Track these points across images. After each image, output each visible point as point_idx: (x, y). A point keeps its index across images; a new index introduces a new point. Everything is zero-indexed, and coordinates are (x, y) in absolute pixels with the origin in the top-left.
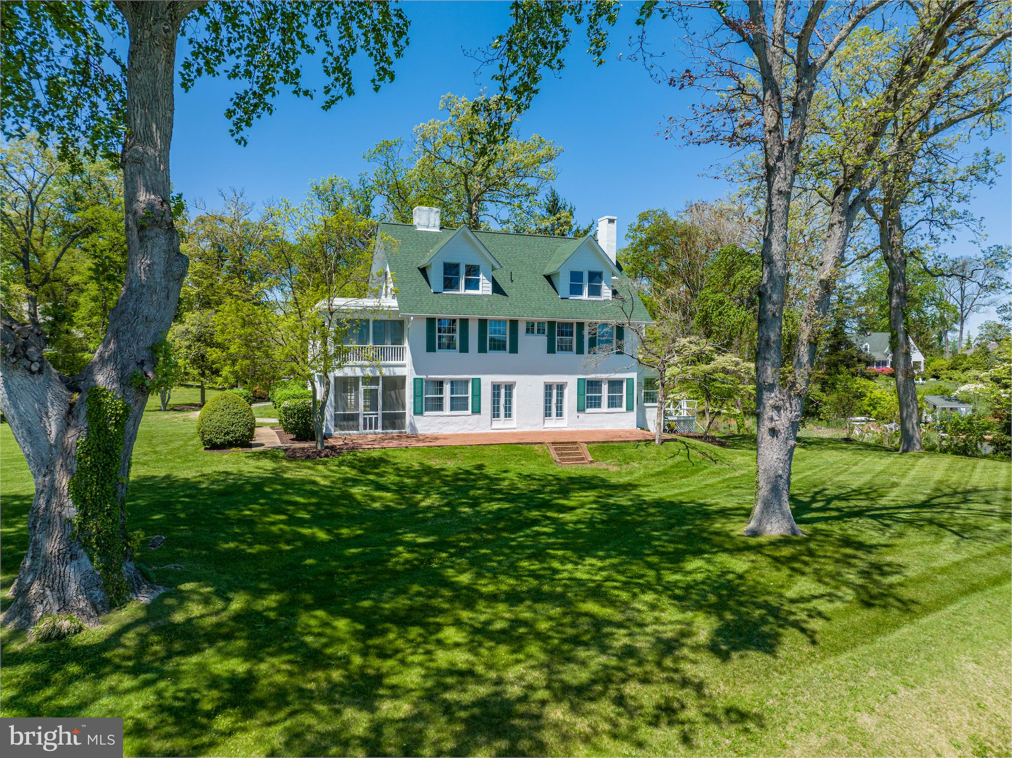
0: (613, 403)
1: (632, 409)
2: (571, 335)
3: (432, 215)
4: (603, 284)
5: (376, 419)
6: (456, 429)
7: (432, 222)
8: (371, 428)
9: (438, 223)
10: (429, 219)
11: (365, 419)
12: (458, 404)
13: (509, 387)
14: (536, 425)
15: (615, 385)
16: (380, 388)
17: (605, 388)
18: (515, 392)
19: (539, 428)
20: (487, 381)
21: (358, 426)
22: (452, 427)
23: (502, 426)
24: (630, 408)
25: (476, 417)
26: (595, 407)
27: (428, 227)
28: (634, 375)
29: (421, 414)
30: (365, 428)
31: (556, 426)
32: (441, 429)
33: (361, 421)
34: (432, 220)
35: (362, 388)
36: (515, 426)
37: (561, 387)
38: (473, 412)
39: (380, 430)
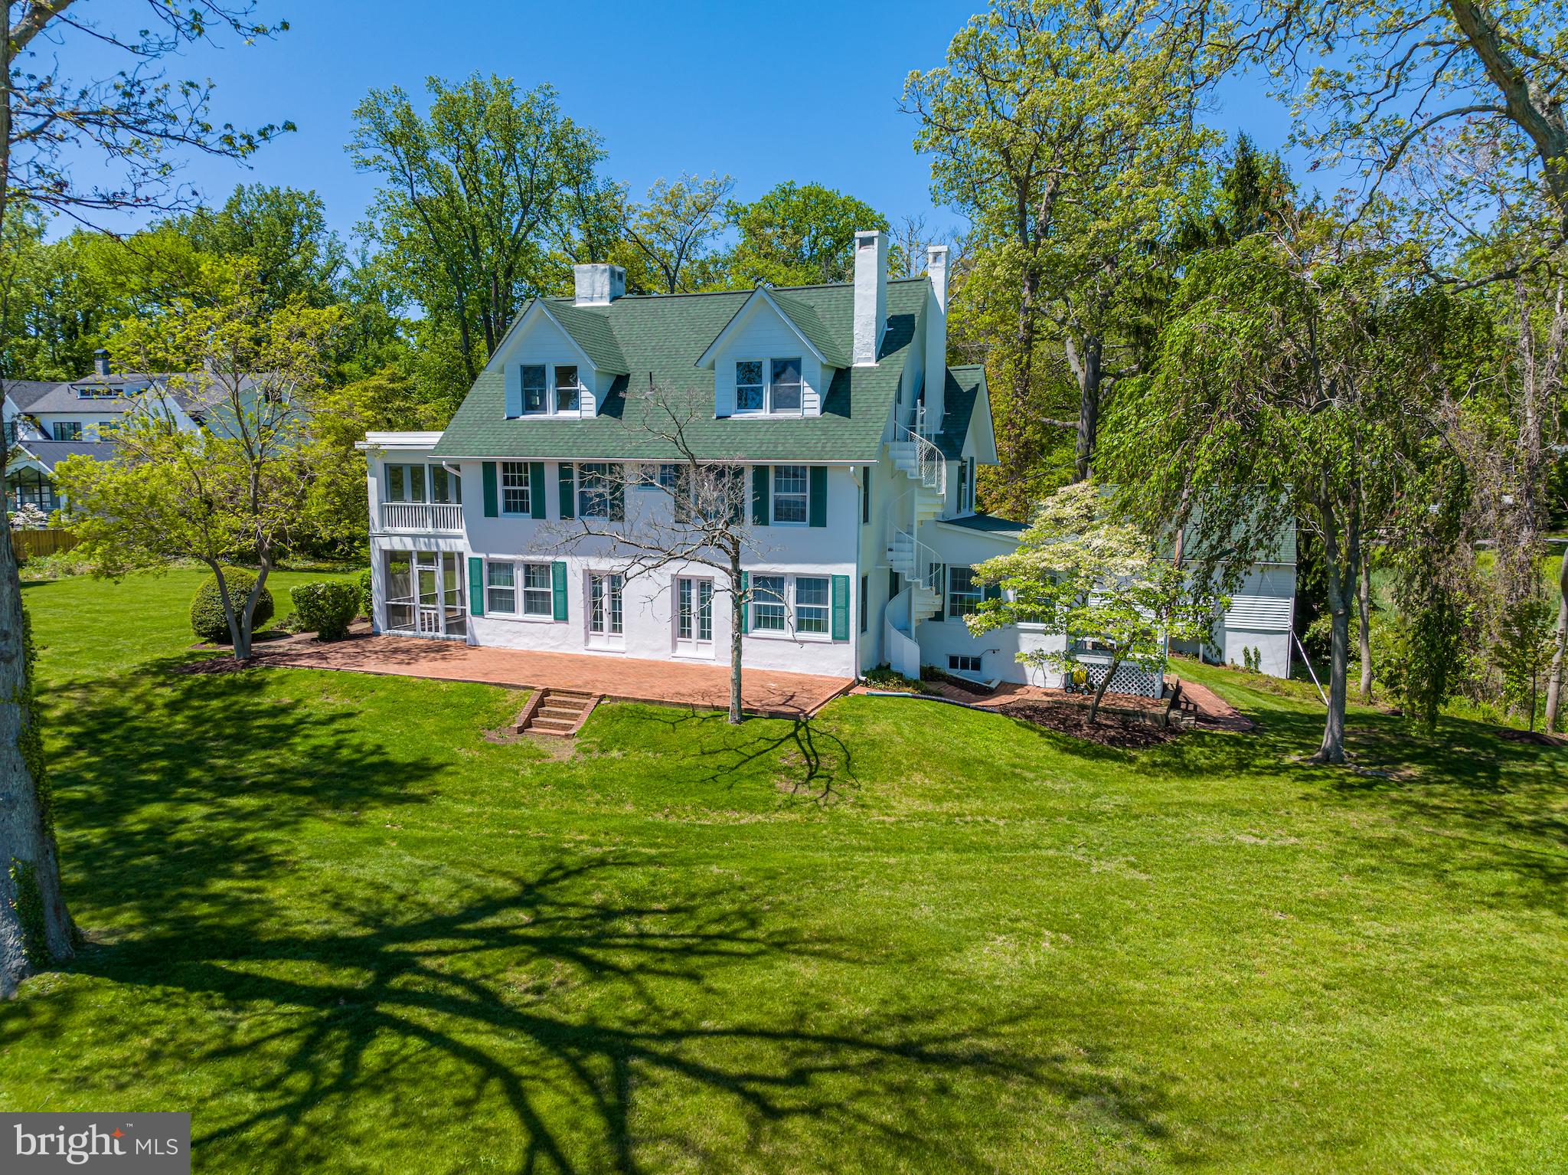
0: (810, 622)
1: (846, 638)
3: (597, 276)
4: (803, 383)
5: (437, 615)
6: (532, 644)
7: (598, 290)
8: (430, 629)
9: (607, 289)
10: (592, 285)
11: (422, 615)
12: (535, 603)
13: (616, 580)
14: (658, 650)
15: (811, 587)
16: (439, 569)
17: (790, 591)
18: (626, 589)
19: (664, 656)
20: (576, 567)
21: (414, 625)
22: (526, 640)
23: (604, 645)
24: (840, 637)
25: (561, 626)
26: (774, 627)
27: (592, 299)
28: (850, 570)
29: (481, 614)
30: (423, 628)
31: (699, 654)
32: (509, 641)
33: (417, 618)
34: (598, 285)
35: (416, 568)
36: (622, 648)
37: (706, 587)
38: (556, 618)
39: (441, 634)
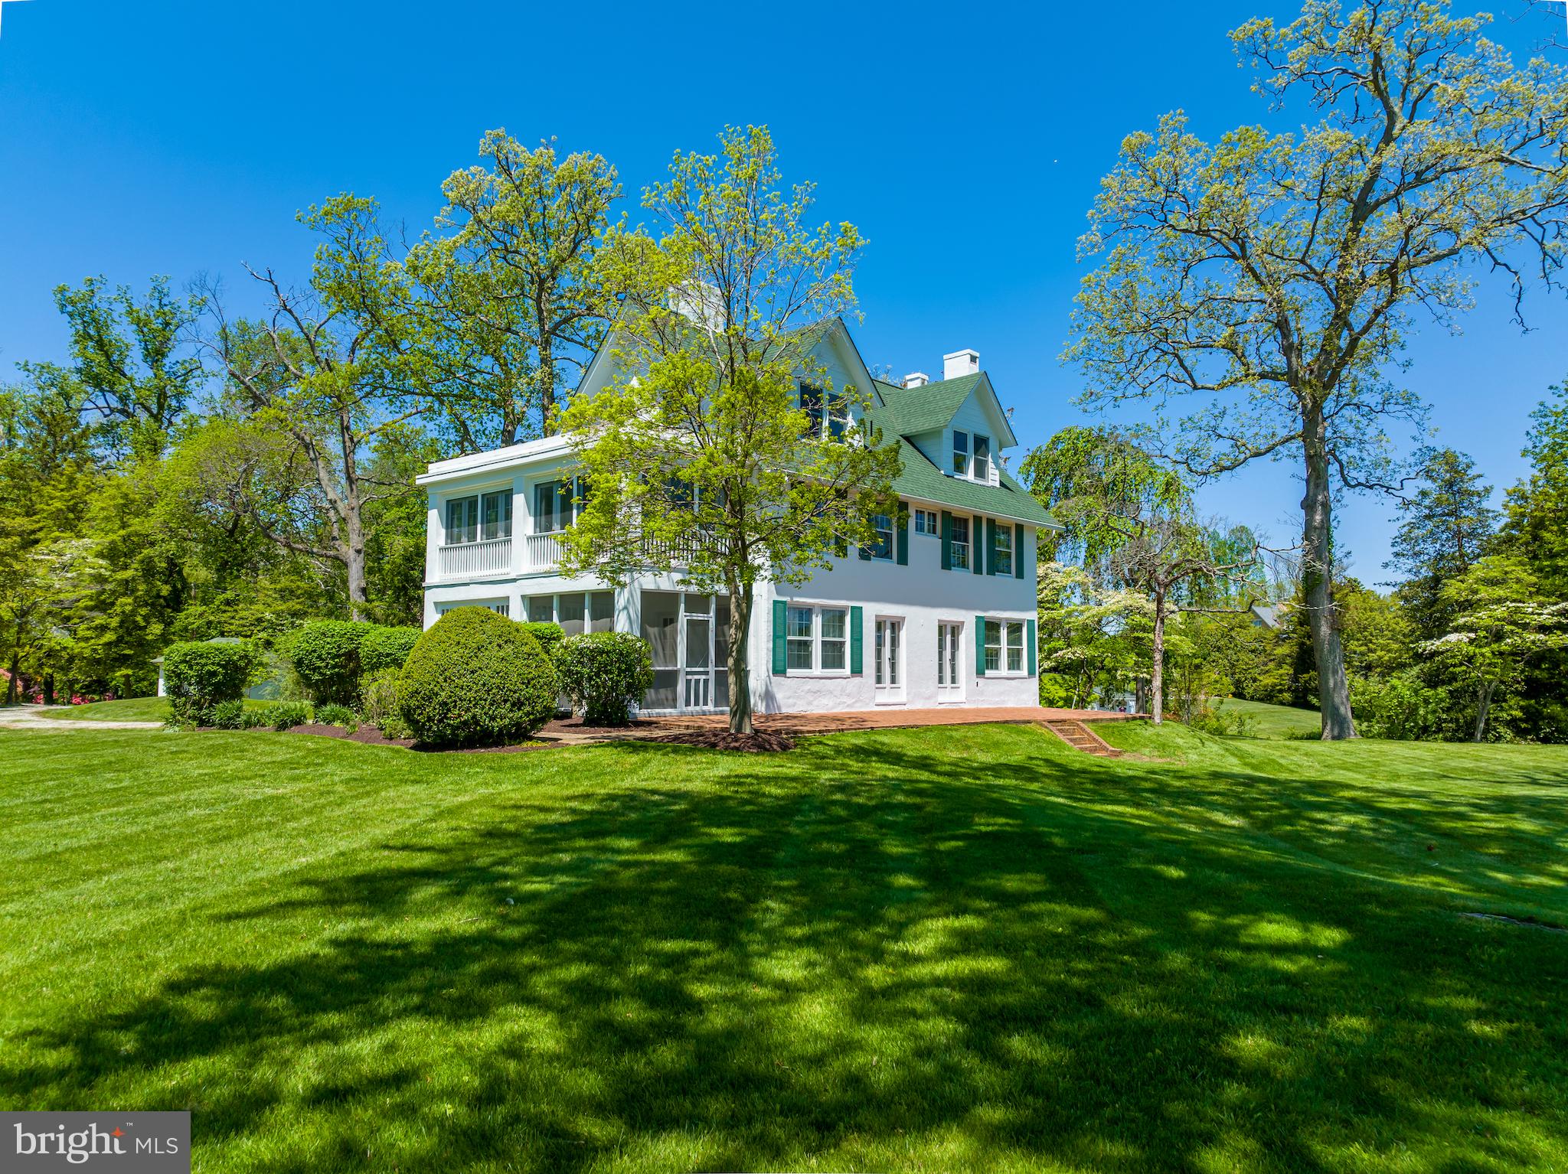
0: (1013, 662)
1: (1034, 674)
2: (966, 540)
4: (989, 459)
5: (706, 682)
6: (830, 704)
8: (697, 703)
11: (688, 682)
13: (896, 626)
14: (930, 698)
15: (1014, 630)
16: (711, 617)
17: (1004, 634)
18: (903, 635)
19: (933, 703)
20: (872, 611)
21: (675, 700)
22: (825, 701)
23: (887, 698)
25: (857, 680)
29: (783, 673)
30: (688, 704)
31: (953, 699)
32: (810, 703)
33: (681, 688)
35: (683, 618)
36: (903, 699)
37: (955, 630)
38: (853, 672)
39: (710, 707)
